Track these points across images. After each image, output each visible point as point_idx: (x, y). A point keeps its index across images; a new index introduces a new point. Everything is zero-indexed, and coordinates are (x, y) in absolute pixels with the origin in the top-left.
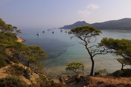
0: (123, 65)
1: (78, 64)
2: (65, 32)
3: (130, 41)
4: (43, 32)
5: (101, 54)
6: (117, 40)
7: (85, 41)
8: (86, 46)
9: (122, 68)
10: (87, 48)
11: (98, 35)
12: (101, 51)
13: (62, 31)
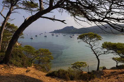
0: (117, 62)
1: (82, 63)
2: (56, 36)
3: (123, 44)
4: (36, 36)
5: (105, 54)
6: (115, 43)
7: (90, 44)
8: (92, 48)
9: (117, 65)
10: (92, 50)
11: (101, 40)
12: (104, 52)
13: (53, 35)
